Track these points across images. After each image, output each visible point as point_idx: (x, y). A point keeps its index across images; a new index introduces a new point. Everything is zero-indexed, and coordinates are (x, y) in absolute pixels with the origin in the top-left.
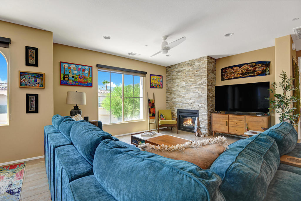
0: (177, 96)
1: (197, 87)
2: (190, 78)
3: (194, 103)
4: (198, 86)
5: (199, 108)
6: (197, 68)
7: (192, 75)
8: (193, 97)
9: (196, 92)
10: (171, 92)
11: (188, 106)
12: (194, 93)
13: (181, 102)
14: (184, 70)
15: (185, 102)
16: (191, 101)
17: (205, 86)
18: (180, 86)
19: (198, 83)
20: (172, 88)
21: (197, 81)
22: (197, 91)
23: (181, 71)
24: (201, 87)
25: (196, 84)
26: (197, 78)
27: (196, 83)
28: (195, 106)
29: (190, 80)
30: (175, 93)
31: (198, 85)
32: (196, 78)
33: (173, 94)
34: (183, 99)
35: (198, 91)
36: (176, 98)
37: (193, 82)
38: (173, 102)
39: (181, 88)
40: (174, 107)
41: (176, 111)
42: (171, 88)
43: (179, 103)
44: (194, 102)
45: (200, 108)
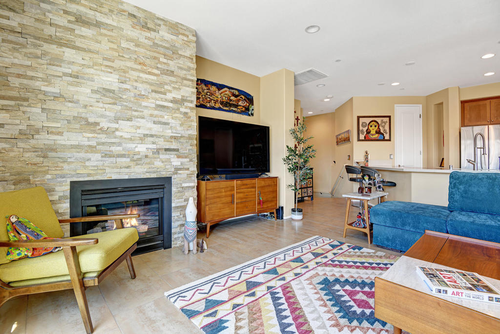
0: (69, 122)
1: (168, 107)
2: (139, 67)
3: (156, 156)
4: (171, 105)
5: (173, 170)
6: (167, 48)
7: (148, 62)
8: (152, 136)
9: (163, 120)
10: (26, 100)
11: (128, 167)
12: (155, 123)
13: (92, 149)
14: (111, 28)
15: (116, 149)
16: (142, 148)
17: (191, 108)
18: (89, 83)
19: (170, 96)
20: (32, 78)
21: (166, 87)
22: (167, 118)
23: (98, 25)
24: (178, 109)
25: (162, 96)
26: (167, 78)
27: (165, 94)
28: (158, 164)
29: (142, 75)
30: (50, 105)
31: (171, 102)
32: (165, 77)
33: (39, 111)
34: (103, 138)
35: (171, 121)
36: (60, 134)
37: (151, 84)
38: (35, 150)
39: (93, 91)
40: (46, 172)
41: (64, 189)
42: (19, 76)
43: (82, 155)
44: (158, 151)
45: (177, 169)
